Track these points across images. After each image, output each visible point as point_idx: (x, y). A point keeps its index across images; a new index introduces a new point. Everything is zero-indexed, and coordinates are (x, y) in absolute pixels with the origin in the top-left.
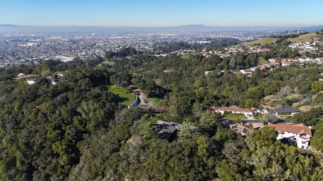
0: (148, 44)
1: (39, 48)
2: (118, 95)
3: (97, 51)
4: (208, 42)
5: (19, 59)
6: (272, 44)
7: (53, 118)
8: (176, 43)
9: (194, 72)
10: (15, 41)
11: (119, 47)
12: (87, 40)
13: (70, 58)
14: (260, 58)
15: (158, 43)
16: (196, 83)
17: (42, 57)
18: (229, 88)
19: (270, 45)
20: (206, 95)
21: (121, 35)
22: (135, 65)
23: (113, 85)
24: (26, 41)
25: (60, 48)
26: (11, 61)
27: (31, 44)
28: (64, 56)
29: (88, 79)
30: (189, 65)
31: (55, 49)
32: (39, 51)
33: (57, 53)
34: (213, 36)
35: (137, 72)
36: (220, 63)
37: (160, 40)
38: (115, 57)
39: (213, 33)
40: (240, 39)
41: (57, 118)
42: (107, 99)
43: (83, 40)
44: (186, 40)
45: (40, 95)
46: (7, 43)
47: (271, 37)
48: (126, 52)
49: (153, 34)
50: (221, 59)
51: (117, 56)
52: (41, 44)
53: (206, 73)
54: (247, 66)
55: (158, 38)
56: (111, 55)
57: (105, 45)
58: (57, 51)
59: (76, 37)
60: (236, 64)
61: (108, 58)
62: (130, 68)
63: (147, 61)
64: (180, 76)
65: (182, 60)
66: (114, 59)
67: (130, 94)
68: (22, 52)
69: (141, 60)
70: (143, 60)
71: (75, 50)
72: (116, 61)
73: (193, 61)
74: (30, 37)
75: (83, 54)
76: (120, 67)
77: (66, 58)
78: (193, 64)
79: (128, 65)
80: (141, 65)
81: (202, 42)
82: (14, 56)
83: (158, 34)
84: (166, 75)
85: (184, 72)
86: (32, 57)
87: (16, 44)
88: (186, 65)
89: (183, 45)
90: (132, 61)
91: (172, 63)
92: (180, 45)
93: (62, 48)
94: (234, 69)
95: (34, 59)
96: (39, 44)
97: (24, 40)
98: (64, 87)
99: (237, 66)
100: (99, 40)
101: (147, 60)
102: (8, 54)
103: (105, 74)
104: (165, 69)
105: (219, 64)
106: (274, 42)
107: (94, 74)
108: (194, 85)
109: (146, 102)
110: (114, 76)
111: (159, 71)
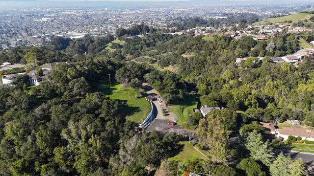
0: (160, 20)
1: (53, 23)
2: (126, 101)
3: (109, 26)
4: (225, 17)
5: (31, 35)
6: (306, 21)
7: (22, 149)
8: (190, 18)
9: (221, 59)
10: (30, 16)
11: (131, 22)
12: (100, 15)
13: (81, 34)
14: (301, 40)
15: (171, 18)
16: (225, 73)
17: (54, 33)
18: (272, 83)
19: (304, 22)
20: (247, 98)
21: (133, 10)
22: (148, 45)
23: (119, 83)
24: (40, 16)
25: (73, 24)
26: (24, 37)
27: (45, 19)
28: (76, 32)
29: (82, 78)
30: (214, 48)
31: (68, 25)
32: (53, 26)
33: (69, 28)
34: (228, 11)
35: (151, 55)
36: (253, 47)
37: (173, 15)
38: (125, 35)
39: (228, 7)
40: (257, 14)
41: (27, 149)
42: (108, 113)
43: (96, 15)
44: (200, 15)
45: (9, 107)
46: (22, 18)
47: (303, 13)
48: (138, 30)
49: (166, 9)
50: (256, 43)
51: (128, 34)
52: (55, 19)
53: (238, 60)
54: (289, 51)
55: (171, 13)
56: (122, 33)
57: (118, 20)
58: (70, 26)
59: (89, 12)
60: (275, 49)
61: (119, 37)
62: (142, 48)
63: (160, 41)
64: (203, 63)
65: (205, 42)
66: (125, 38)
67: (142, 99)
68: (36, 27)
69: (154, 39)
70: (156, 39)
71: (87, 25)
72: (127, 40)
73: (219, 43)
74: (45, 12)
75: (95, 30)
76: (132, 47)
77: (78, 34)
78: (219, 48)
79: (140, 45)
80: (155, 45)
81: (218, 17)
82: (27, 31)
83: (170, 8)
84: (185, 61)
85: (208, 57)
86: (44, 33)
87: (31, 19)
88: (211, 49)
89: (198, 21)
90: (145, 40)
91: (193, 45)
92: (196, 21)
93: (75, 23)
94: (273, 55)
95: (46, 35)
96: (53, 19)
97: (39, 15)
98: (48, 91)
99: (276, 52)
100: (112, 15)
101: (161, 39)
102: (22, 29)
103: (109, 67)
104: (184, 52)
105: (252, 49)
106: (308, 19)
107: (93, 69)
108: (222, 76)
109: (166, 114)
110: (122, 70)
111: (176, 56)
